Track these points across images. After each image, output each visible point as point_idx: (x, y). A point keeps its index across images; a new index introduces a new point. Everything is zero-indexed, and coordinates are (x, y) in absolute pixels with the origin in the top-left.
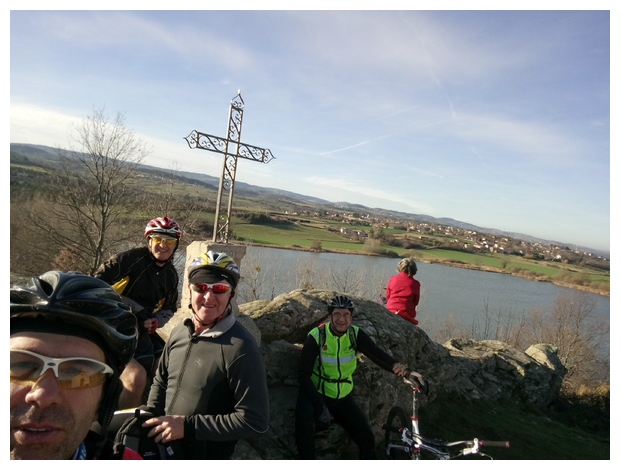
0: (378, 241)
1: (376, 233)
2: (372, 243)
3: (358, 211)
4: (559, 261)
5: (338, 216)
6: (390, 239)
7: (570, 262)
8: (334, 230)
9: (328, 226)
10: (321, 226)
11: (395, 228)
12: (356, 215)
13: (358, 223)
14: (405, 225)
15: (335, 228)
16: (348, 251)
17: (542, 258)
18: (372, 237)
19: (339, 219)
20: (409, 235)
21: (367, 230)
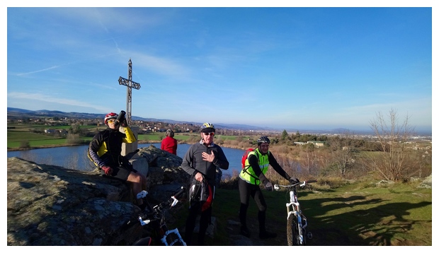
0: (77, 135)
1: (74, 130)
2: (72, 137)
3: (57, 116)
4: (188, 131)
5: (40, 121)
6: (86, 132)
7: (194, 131)
8: (39, 132)
9: (33, 129)
10: (27, 130)
11: (89, 125)
12: (56, 119)
13: (59, 124)
14: (95, 122)
15: (40, 129)
16: (53, 145)
17: (180, 132)
18: (72, 133)
19: (42, 123)
20: (99, 128)
21: (67, 128)
